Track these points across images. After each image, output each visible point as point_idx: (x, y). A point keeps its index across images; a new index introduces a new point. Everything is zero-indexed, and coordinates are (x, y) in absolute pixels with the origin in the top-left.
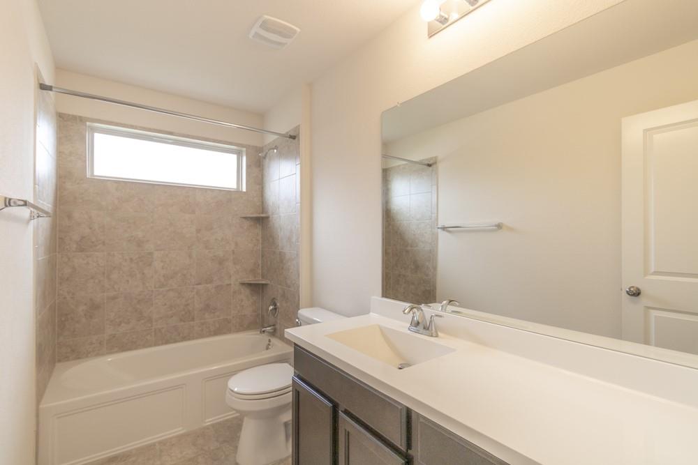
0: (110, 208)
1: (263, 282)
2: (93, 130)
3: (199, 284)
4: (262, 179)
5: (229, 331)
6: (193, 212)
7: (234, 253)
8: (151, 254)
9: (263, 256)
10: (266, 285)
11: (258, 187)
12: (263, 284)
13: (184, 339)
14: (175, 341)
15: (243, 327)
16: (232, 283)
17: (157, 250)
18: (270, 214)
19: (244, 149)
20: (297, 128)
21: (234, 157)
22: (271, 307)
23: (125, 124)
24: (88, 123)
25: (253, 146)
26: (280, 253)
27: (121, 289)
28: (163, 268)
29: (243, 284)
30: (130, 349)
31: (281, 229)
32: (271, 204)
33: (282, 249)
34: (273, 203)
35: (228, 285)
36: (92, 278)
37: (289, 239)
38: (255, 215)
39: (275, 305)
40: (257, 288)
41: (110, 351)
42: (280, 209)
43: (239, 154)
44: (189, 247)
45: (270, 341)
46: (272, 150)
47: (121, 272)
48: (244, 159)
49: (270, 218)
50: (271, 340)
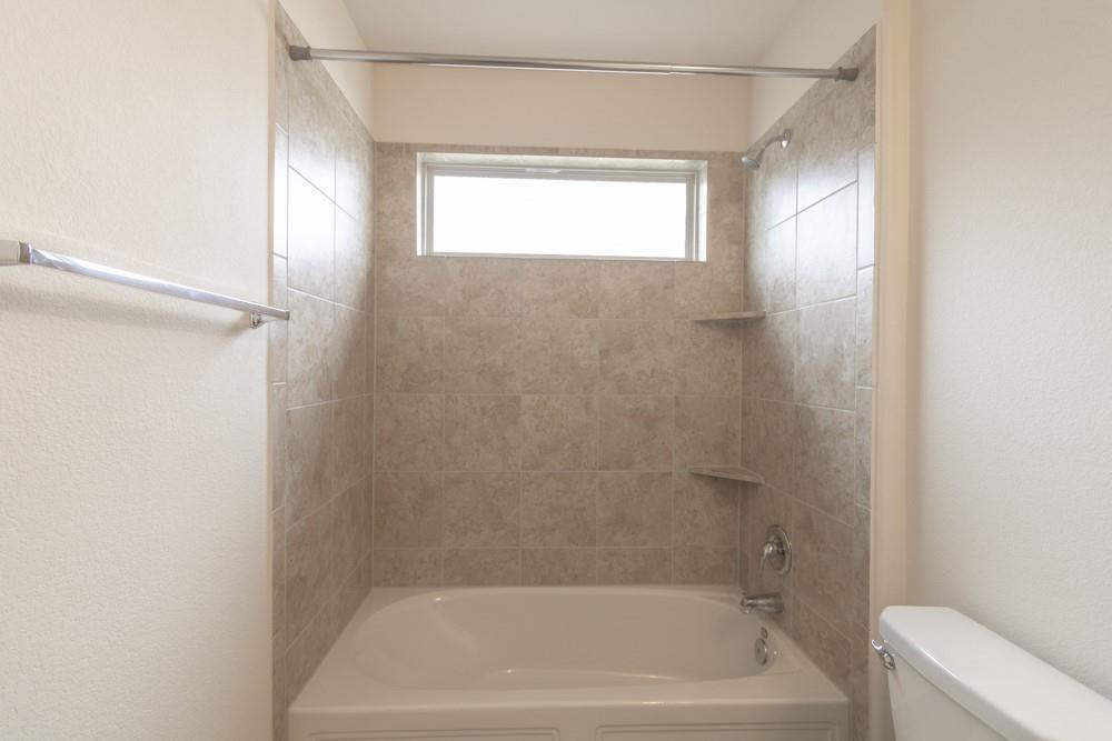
0: (451, 310)
1: (747, 478)
2: (431, 170)
3: (606, 467)
4: (747, 226)
5: (666, 579)
6: (595, 313)
7: (677, 404)
8: (517, 399)
9: (745, 414)
10: (755, 485)
11: (735, 248)
12: (745, 484)
13: (576, 580)
14: (559, 583)
15: (698, 573)
16: (673, 471)
17: (529, 392)
18: (767, 309)
19: (704, 164)
20: (870, 38)
21: (682, 188)
22: (769, 549)
23: (474, 147)
24: (419, 156)
25: (724, 154)
26: (797, 410)
27: (467, 466)
28: (537, 430)
29: (697, 476)
30: (482, 584)
31: (799, 348)
32: (770, 283)
33: (804, 401)
34: (776, 281)
35: (664, 474)
36: (424, 441)
37: (830, 375)
38: (726, 316)
39: (781, 544)
40: (733, 490)
41: (449, 583)
42: (799, 293)
43: (691, 179)
44: (586, 389)
45: (765, 633)
46: (774, 145)
47: (467, 433)
48: (704, 188)
49: (769, 320)
50: (771, 633)
